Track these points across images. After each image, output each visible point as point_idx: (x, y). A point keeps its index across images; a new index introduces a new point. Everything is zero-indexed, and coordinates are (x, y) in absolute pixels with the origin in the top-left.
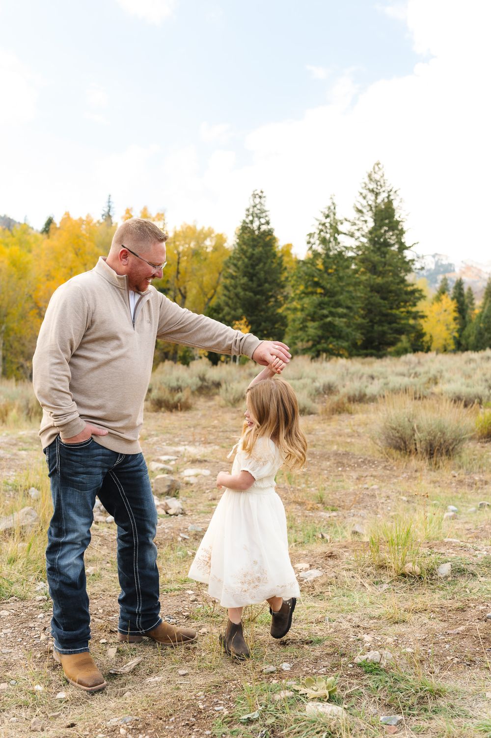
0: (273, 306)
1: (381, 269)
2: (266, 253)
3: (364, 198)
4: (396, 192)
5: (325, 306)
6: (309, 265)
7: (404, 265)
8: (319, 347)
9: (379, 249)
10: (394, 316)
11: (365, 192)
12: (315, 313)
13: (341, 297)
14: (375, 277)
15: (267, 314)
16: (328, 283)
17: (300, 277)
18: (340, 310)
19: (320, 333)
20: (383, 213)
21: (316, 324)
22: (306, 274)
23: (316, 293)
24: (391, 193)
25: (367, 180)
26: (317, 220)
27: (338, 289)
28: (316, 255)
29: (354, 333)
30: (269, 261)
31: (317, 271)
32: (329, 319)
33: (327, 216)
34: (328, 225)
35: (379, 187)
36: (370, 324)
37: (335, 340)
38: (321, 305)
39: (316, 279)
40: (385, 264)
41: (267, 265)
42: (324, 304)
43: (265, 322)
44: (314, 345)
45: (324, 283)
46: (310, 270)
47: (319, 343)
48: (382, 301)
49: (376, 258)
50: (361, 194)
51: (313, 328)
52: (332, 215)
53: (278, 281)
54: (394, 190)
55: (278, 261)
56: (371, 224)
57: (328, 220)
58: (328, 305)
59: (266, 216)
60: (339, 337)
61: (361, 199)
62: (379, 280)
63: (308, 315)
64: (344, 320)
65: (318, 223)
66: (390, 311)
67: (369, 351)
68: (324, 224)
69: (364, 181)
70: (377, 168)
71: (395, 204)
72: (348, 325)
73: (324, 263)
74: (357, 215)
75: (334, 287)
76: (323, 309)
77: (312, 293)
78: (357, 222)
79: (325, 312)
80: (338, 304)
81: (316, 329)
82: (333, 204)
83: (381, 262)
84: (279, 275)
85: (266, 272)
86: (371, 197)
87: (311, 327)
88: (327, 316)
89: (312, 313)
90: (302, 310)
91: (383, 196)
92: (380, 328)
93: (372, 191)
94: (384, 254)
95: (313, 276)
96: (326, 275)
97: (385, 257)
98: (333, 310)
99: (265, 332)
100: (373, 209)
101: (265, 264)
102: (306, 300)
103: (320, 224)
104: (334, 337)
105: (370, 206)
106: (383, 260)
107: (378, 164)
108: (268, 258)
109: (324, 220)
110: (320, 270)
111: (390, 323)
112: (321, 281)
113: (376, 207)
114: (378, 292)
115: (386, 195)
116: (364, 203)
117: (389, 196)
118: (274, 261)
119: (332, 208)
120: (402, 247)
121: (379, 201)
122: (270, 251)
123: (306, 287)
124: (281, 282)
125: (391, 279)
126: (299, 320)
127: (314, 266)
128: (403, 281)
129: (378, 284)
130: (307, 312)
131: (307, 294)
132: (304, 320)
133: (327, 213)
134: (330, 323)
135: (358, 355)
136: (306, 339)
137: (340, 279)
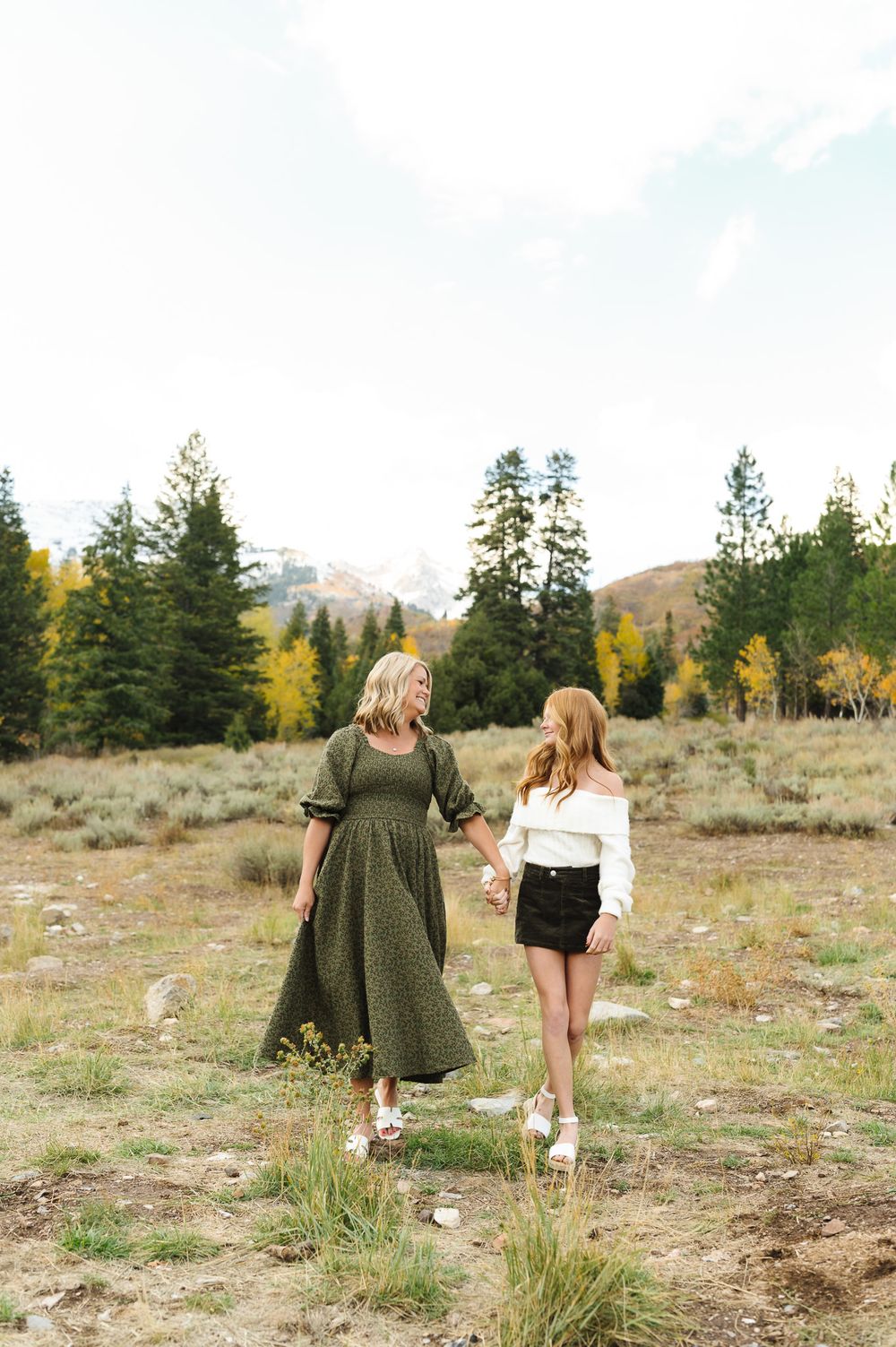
0: (24, 662)
1: (200, 604)
2: (12, 574)
3: (174, 487)
4: (224, 481)
5: (114, 666)
6: (88, 599)
7: (238, 600)
8: (104, 730)
9: (196, 571)
10: (220, 678)
11: (176, 479)
12: (97, 675)
13: (139, 652)
14: (191, 616)
15: (13, 674)
16: (118, 629)
17: (72, 618)
18: (138, 673)
19: (104, 708)
20: (204, 515)
21: (98, 694)
22: (82, 612)
23: (98, 643)
24: (217, 483)
25: (178, 459)
26: (100, 526)
27: (135, 638)
28: (99, 583)
29: (159, 709)
30: (18, 585)
31: (102, 610)
32: (120, 686)
33: (117, 521)
34: (118, 535)
35: (198, 473)
36: (182, 691)
37: (128, 719)
38: (106, 664)
39: (98, 621)
40: (207, 596)
41: (15, 592)
42: (112, 662)
43: (10, 687)
44: (93, 728)
45: (112, 629)
46: (89, 607)
47: (102, 724)
48: (201, 655)
49: (192, 586)
50: (169, 481)
51: (93, 700)
52: (125, 521)
53: (32, 619)
54: (221, 479)
55: (33, 587)
56: (183, 529)
57: (119, 528)
58: (119, 664)
59: (13, 512)
60: (135, 713)
61: (168, 488)
62: (197, 622)
63: (85, 679)
64: (144, 688)
65: (99, 531)
66: (213, 670)
67: (180, 735)
68: (112, 534)
69: (173, 460)
70: (194, 441)
71: (223, 501)
72: (149, 696)
73: (111, 595)
74: (162, 516)
75: (129, 636)
76: (111, 669)
77: (91, 643)
78: (163, 526)
79: (113, 675)
80: (134, 663)
81: (98, 701)
82: (127, 502)
83: (200, 593)
84: (34, 610)
85: (12, 605)
86: (184, 488)
87: (90, 699)
88: (114, 682)
89: (92, 676)
90: (77, 669)
91: (205, 486)
92: (199, 698)
93: (188, 478)
94: (204, 582)
95: (94, 617)
96: (114, 616)
97: (207, 586)
98: (126, 672)
99: (9, 704)
100: (188, 506)
101: (11, 591)
102: (83, 656)
103: (104, 533)
104: (127, 715)
105: (184, 501)
106: (203, 589)
107: (197, 436)
108: (16, 580)
109: (112, 528)
110: (105, 608)
111: (214, 690)
112: (107, 625)
113: (193, 504)
114: (194, 639)
115: (209, 484)
116: (174, 495)
117: (213, 486)
118: (26, 586)
119: (126, 508)
120: (234, 569)
121: (197, 495)
122: (20, 569)
123: (83, 635)
124: (38, 621)
125: (215, 620)
126: (70, 686)
127: (96, 600)
128: (235, 623)
129: (196, 627)
130: (83, 674)
131: (82, 644)
132: (80, 687)
133: (116, 515)
134: (121, 691)
135: (165, 742)
136: (83, 716)
137: (138, 622)
